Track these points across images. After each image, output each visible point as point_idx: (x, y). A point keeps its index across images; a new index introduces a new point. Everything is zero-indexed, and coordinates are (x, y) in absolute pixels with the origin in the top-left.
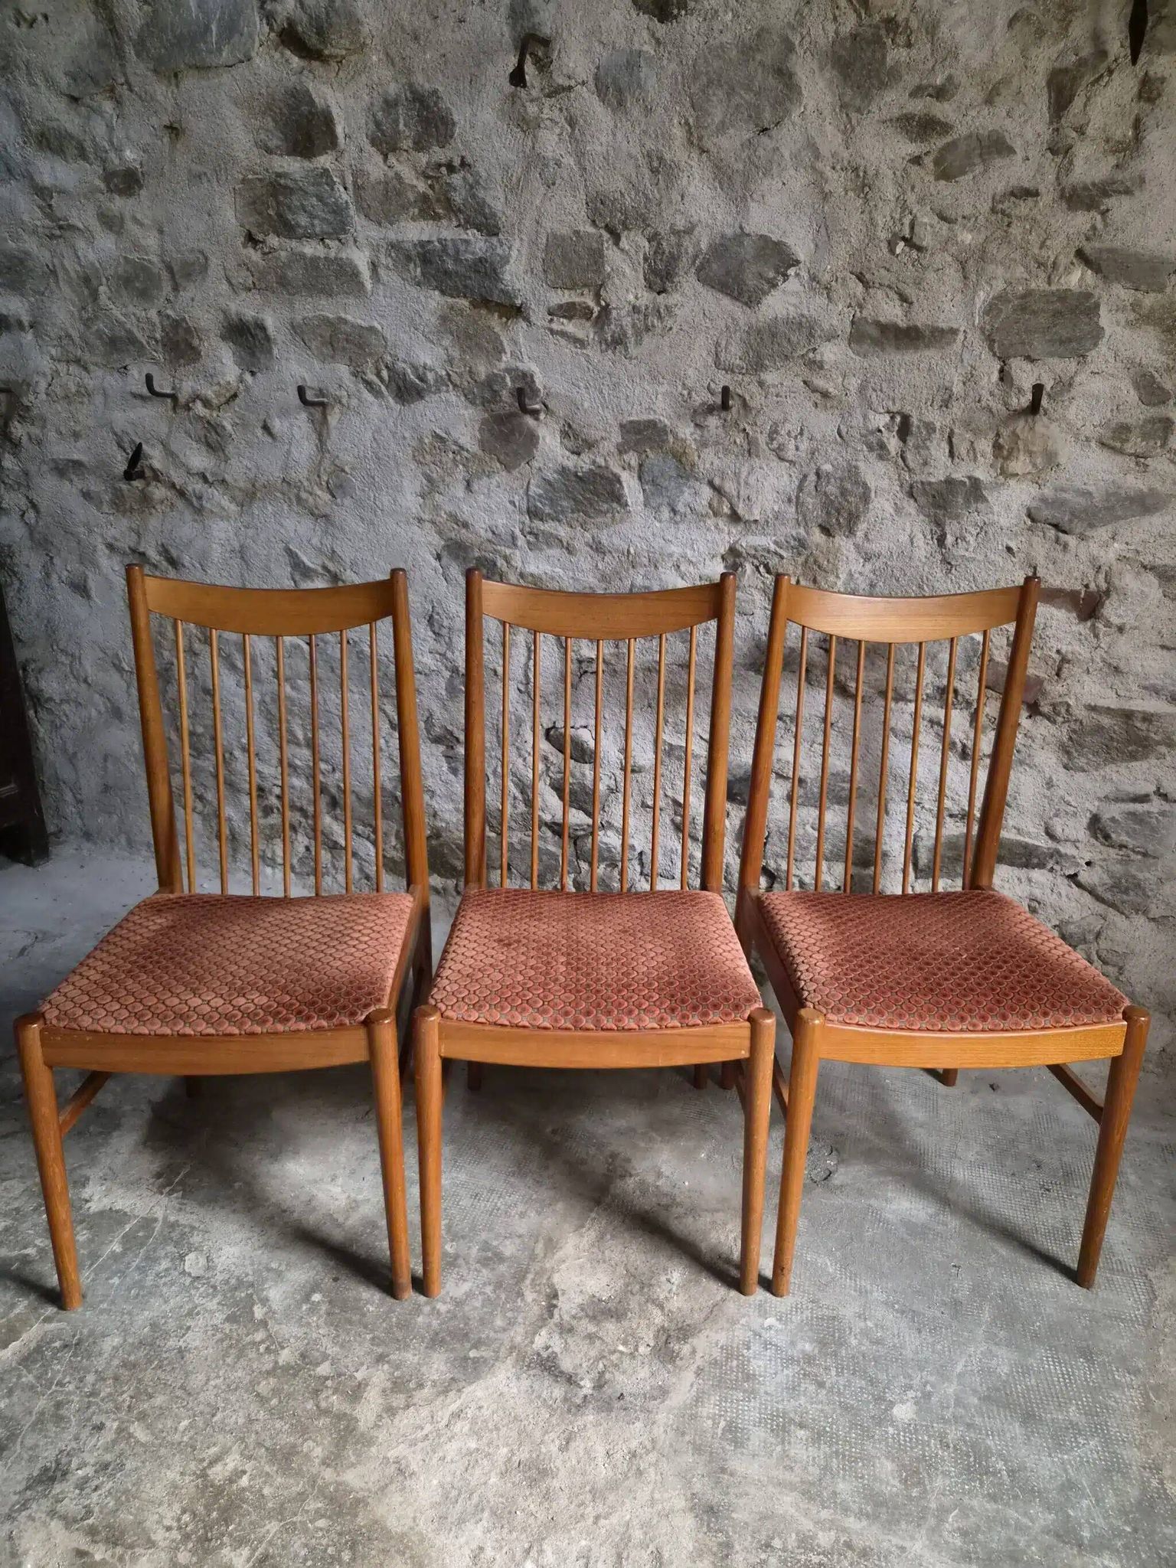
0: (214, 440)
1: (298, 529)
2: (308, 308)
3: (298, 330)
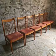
0: (8, 12)
1: (13, 15)
3: (13, 7)
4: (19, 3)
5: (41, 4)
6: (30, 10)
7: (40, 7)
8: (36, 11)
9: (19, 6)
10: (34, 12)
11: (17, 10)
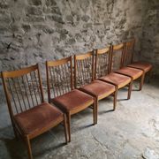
1: (35, 51)
2: (36, 23)
4: (51, 14)
5: (117, 15)
6: (83, 35)
7: (112, 24)
8: (101, 38)
9: (51, 25)
10: (94, 40)
11: (47, 35)
